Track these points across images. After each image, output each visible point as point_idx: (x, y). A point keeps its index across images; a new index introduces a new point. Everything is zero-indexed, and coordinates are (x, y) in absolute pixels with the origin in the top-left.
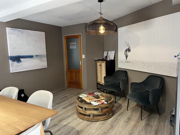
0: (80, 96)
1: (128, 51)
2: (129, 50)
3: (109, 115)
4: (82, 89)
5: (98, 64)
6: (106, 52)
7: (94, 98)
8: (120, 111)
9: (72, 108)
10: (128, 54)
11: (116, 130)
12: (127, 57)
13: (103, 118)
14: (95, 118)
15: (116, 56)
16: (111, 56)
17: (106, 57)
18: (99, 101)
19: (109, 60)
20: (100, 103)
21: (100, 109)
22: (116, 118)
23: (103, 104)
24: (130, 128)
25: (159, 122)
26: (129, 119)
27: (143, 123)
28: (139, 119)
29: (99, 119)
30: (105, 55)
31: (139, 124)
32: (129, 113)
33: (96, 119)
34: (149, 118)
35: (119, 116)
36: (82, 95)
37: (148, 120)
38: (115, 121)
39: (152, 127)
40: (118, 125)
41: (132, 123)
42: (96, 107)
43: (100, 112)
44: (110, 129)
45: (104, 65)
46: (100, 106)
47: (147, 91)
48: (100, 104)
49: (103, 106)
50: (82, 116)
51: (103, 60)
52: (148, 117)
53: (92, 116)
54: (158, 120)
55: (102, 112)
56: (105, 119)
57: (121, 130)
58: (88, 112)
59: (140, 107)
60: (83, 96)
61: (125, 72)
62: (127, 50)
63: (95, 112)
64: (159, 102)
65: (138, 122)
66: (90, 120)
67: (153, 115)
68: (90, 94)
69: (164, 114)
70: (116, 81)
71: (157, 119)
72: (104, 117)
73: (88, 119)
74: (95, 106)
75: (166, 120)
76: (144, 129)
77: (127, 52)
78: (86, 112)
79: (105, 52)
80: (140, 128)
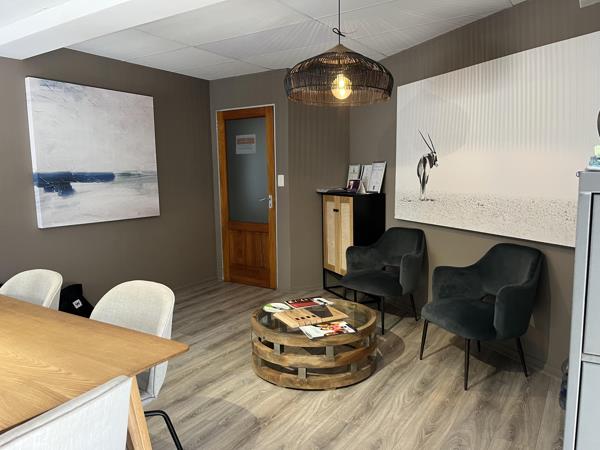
0: (267, 309)
1: (428, 164)
2: (431, 160)
3: (358, 370)
4: (275, 289)
5: (330, 206)
6: (357, 168)
7: (311, 314)
8: (397, 360)
9: (240, 348)
10: (427, 174)
11: (382, 417)
12: (424, 183)
13: (340, 380)
14: (315, 379)
15: (388, 180)
16: (372, 181)
17: (357, 183)
18: (329, 323)
19: (364, 192)
20: (331, 331)
21: (329, 350)
22: (383, 382)
23: (340, 332)
24: (427, 412)
25: (525, 397)
26: (426, 384)
27: (472, 398)
28: (457, 385)
29: (325, 382)
30: (353, 176)
31: (459, 402)
32: (426, 365)
33: (315, 383)
34: (493, 383)
35: (393, 374)
36: (273, 304)
37: (489, 390)
38: (379, 390)
39: (500, 412)
40: (390, 403)
41: (435, 397)
42: (316, 345)
43: (330, 361)
44: (362, 415)
45: (347, 209)
46: (331, 339)
47: (487, 295)
48: (331, 335)
49: (342, 340)
50: (272, 373)
51: (344, 193)
52: (488, 380)
53: (302, 371)
54: (522, 389)
55: (336, 359)
56: (347, 383)
57: (397, 417)
58: (290, 360)
59: (462, 349)
60: (277, 309)
61: (416, 235)
62: (424, 158)
63: (315, 361)
64: (525, 331)
65: (453, 394)
66: (298, 386)
67: (507, 373)
68: (298, 303)
69: (543, 372)
70: (385, 264)
71: (518, 388)
72: (343, 375)
73: (291, 381)
74: (315, 339)
75: (549, 393)
76: (473, 416)
77: (424, 166)
78: (283, 360)
79: (351, 168)
80: (459, 412)
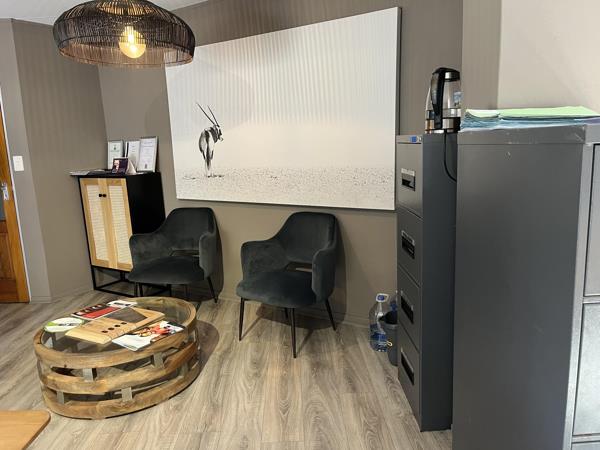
0: (50, 328)
3: (189, 370)
4: (27, 302)
5: (92, 191)
6: (119, 145)
7: (119, 322)
8: (218, 346)
10: (211, 150)
11: (234, 413)
12: (208, 158)
13: (172, 388)
14: (142, 397)
17: (124, 163)
18: (146, 327)
19: (134, 172)
20: (156, 335)
21: (158, 358)
23: (166, 334)
24: (274, 391)
25: (343, 348)
26: (258, 364)
27: (303, 363)
28: (286, 356)
29: (156, 395)
31: (295, 370)
32: (247, 346)
33: (145, 401)
34: (312, 344)
36: (55, 322)
37: (313, 351)
39: (332, 368)
40: (233, 394)
41: (273, 373)
42: (142, 356)
45: (118, 193)
46: (159, 345)
48: (158, 339)
49: (169, 341)
50: (82, 407)
52: (308, 342)
54: (338, 342)
55: (166, 365)
56: (180, 388)
57: (248, 407)
58: (108, 384)
59: (271, 319)
60: (66, 325)
63: (141, 375)
65: (287, 365)
66: (124, 411)
67: (318, 331)
68: (90, 312)
69: (344, 323)
70: (174, 249)
71: (334, 340)
72: (175, 381)
73: (113, 408)
74: (141, 350)
75: (358, 339)
76: (314, 381)
78: (99, 386)
79: (111, 146)
80: (300, 381)
